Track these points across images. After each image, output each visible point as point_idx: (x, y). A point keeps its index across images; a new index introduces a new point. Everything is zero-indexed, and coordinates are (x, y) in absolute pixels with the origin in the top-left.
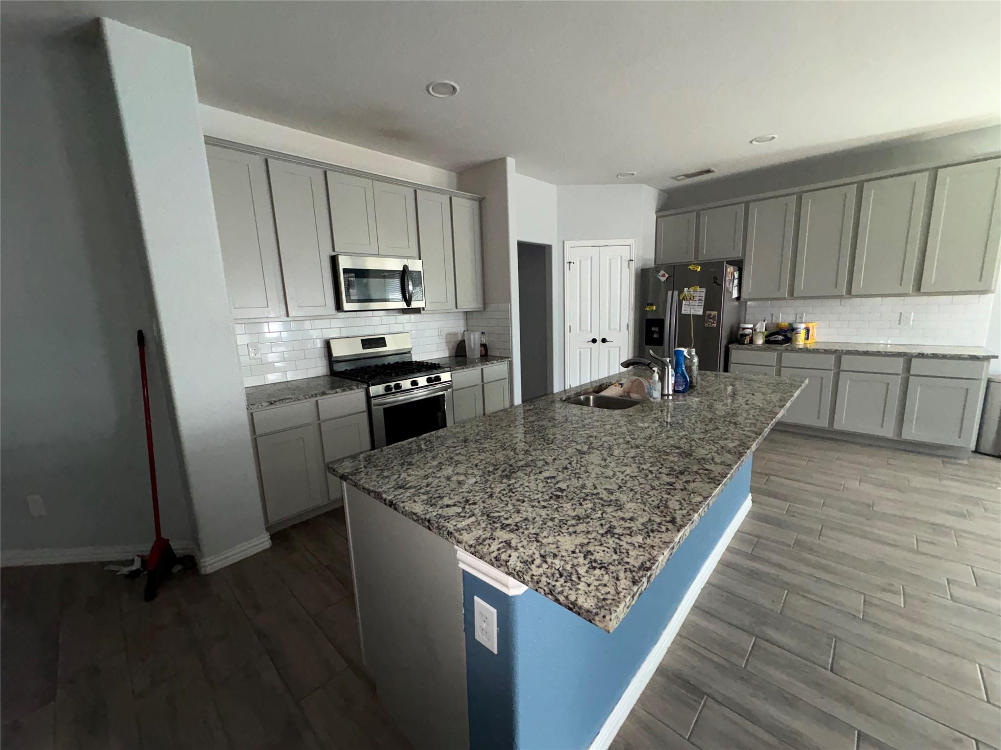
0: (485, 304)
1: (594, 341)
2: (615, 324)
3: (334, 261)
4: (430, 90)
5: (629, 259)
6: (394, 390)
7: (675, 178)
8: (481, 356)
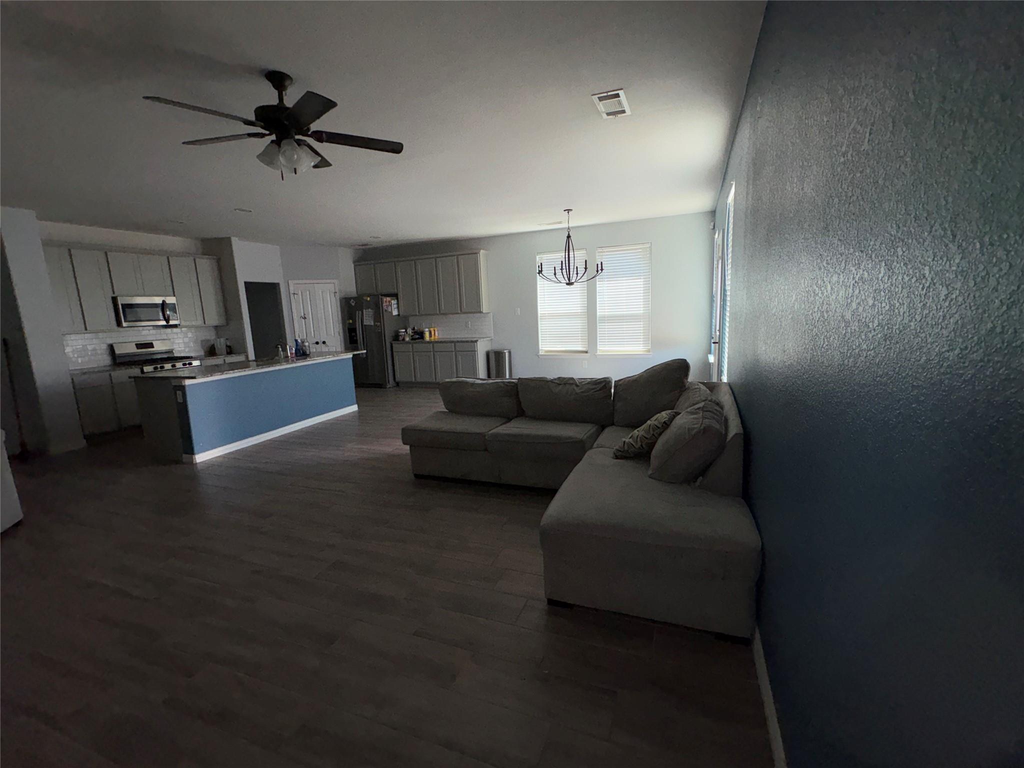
0: (228, 321)
1: (317, 343)
3: (114, 300)
6: (159, 369)
8: (225, 351)
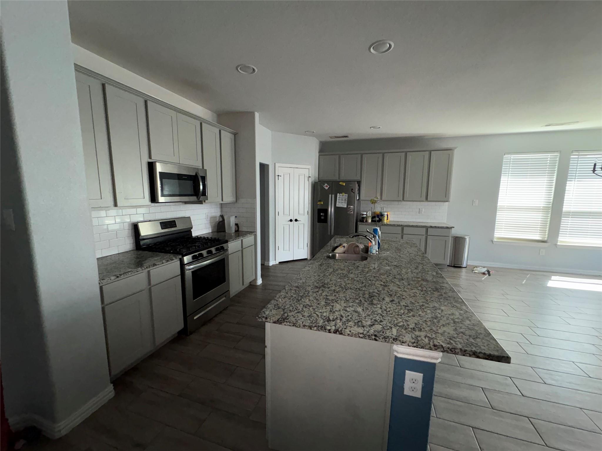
0: (237, 198)
1: (291, 220)
2: (301, 212)
3: (151, 167)
4: (239, 68)
5: (308, 176)
7: (331, 137)
8: (235, 231)
